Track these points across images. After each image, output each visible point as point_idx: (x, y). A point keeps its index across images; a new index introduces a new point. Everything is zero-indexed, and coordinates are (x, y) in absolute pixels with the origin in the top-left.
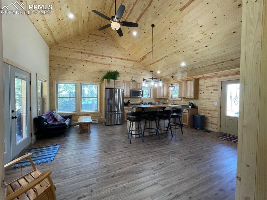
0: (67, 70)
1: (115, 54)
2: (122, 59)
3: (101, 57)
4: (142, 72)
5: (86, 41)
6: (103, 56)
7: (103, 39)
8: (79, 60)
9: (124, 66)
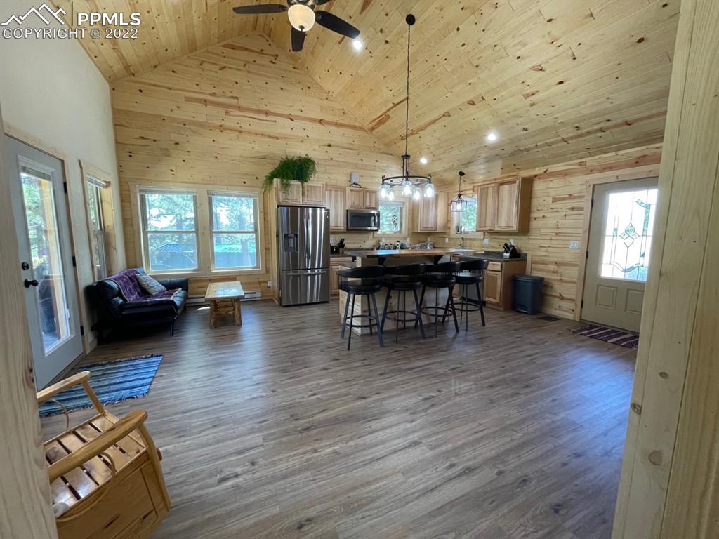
0: (166, 153)
1: (301, 108)
2: (320, 121)
3: (263, 117)
4: (377, 161)
5: (217, 67)
6: (267, 113)
7: (265, 61)
8: (201, 125)
9: (328, 143)
